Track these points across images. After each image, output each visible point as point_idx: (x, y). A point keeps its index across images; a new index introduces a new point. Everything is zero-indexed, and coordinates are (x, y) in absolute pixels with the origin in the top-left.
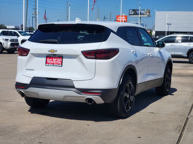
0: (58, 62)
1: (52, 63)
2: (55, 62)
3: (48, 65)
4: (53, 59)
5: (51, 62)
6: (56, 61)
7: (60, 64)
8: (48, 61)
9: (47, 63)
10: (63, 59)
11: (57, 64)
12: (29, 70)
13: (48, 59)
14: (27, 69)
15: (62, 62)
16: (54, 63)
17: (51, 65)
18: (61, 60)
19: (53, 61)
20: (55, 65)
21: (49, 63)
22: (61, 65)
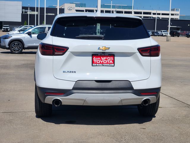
0: (108, 61)
1: (101, 63)
2: (105, 62)
3: (96, 65)
4: (102, 58)
5: (99, 61)
6: (107, 60)
7: (111, 63)
8: (95, 61)
9: (94, 63)
10: (115, 58)
11: (107, 63)
12: (68, 72)
13: (95, 58)
14: (64, 72)
15: (114, 61)
16: (103, 63)
17: (100, 65)
18: (112, 58)
19: (102, 60)
20: (106, 64)
21: (96, 63)
22: (113, 65)
